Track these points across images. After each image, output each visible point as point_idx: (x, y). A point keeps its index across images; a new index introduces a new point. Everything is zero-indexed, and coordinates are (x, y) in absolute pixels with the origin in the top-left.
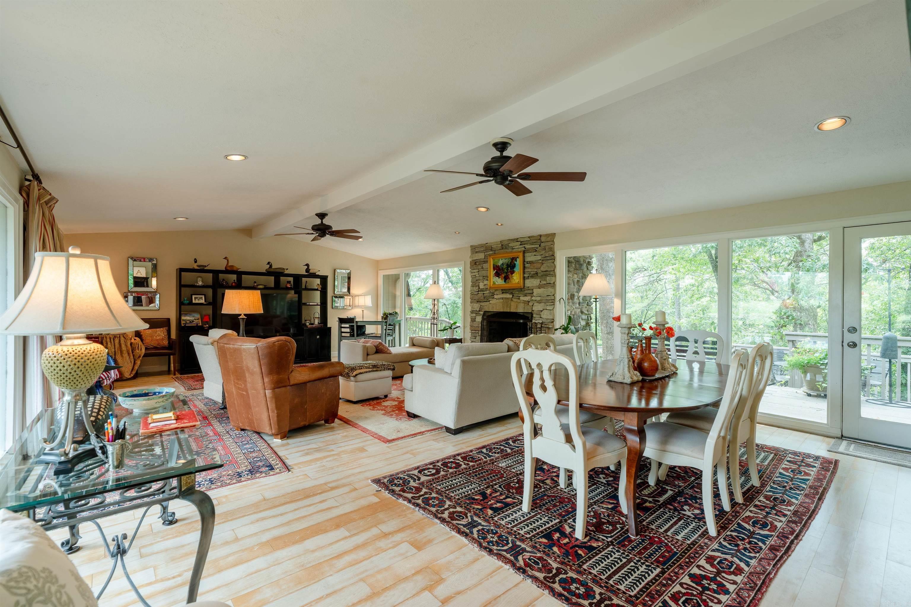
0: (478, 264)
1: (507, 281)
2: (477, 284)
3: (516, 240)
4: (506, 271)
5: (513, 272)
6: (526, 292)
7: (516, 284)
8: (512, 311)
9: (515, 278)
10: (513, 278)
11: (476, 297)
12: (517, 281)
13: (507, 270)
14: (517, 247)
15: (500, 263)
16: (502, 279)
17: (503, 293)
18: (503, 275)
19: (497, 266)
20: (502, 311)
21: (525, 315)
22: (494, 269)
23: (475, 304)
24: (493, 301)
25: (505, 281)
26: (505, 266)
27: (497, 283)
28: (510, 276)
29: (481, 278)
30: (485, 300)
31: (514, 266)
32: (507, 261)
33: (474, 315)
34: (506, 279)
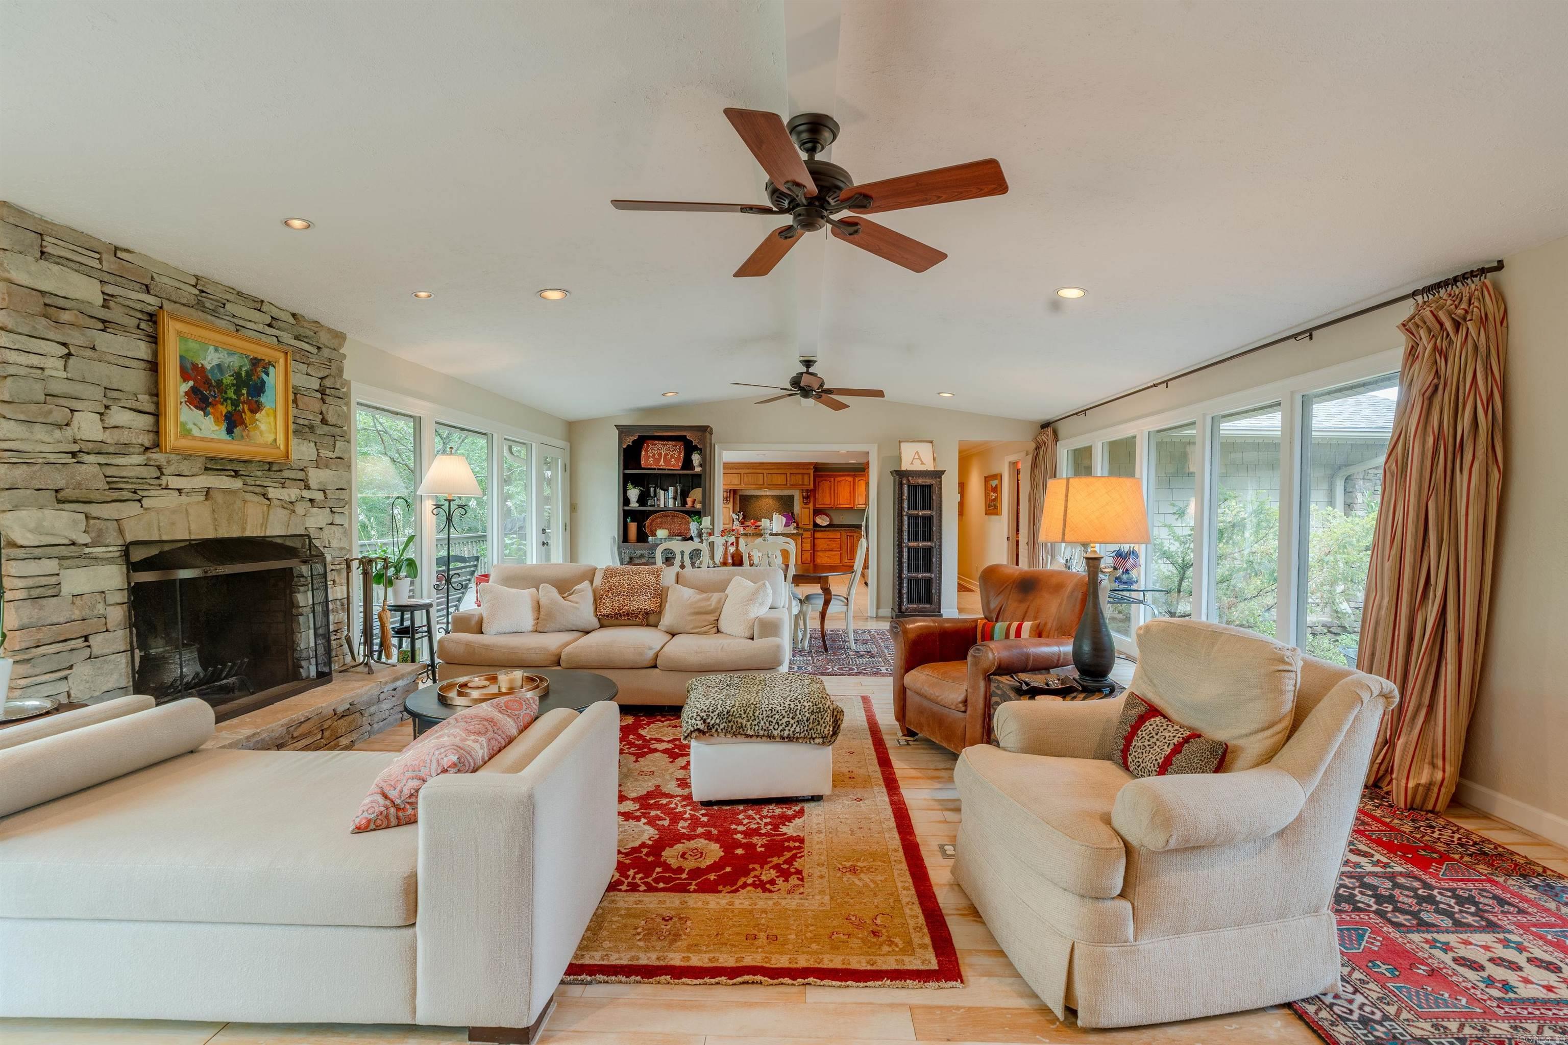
0: (65, 317)
1: (237, 430)
2: (59, 415)
3: (259, 304)
4: (231, 394)
5: (256, 408)
6: (286, 474)
7: (265, 445)
8: (248, 534)
9: (263, 427)
10: (257, 428)
11: (59, 479)
12: (270, 438)
13: (237, 392)
14: (260, 327)
15: (210, 360)
16: (217, 421)
17: (206, 469)
18: (223, 409)
19: (195, 366)
20: (210, 534)
21: (289, 543)
22: (185, 376)
23: (48, 513)
24: (157, 501)
25: (230, 431)
26: (228, 379)
27: (196, 432)
28: (247, 416)
29: (98, 393)
30: (126, 495)
31: (259, 389)
32: (235, 362)
33: (51, 566)
34: (233, 423)
